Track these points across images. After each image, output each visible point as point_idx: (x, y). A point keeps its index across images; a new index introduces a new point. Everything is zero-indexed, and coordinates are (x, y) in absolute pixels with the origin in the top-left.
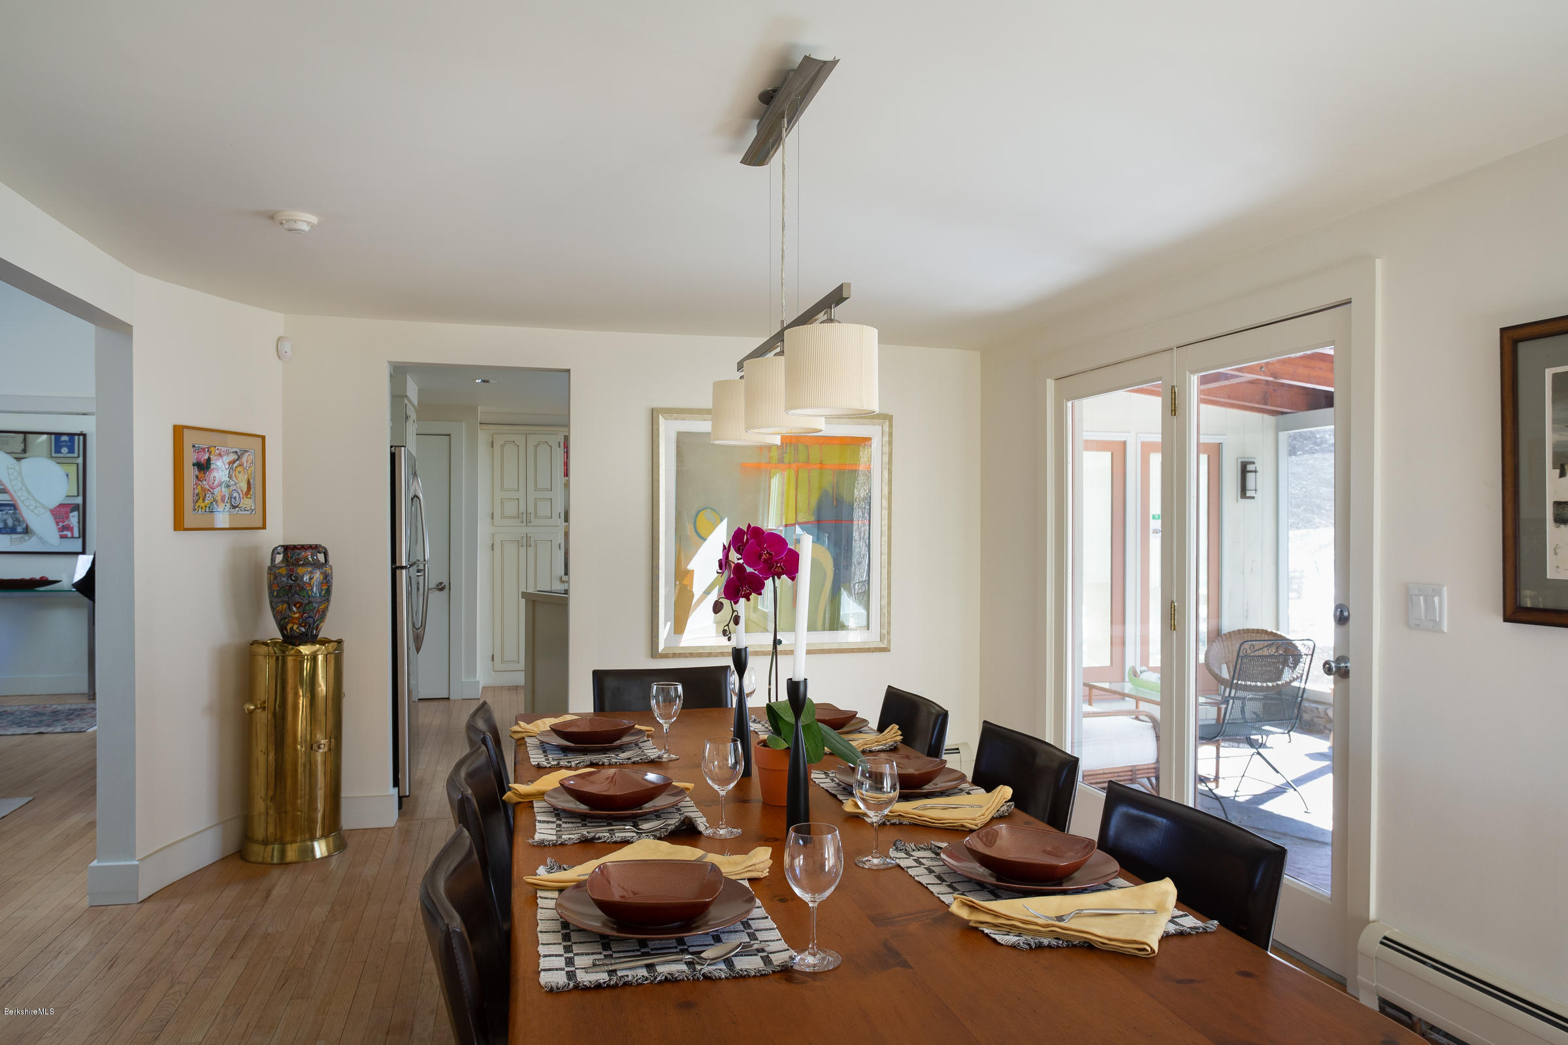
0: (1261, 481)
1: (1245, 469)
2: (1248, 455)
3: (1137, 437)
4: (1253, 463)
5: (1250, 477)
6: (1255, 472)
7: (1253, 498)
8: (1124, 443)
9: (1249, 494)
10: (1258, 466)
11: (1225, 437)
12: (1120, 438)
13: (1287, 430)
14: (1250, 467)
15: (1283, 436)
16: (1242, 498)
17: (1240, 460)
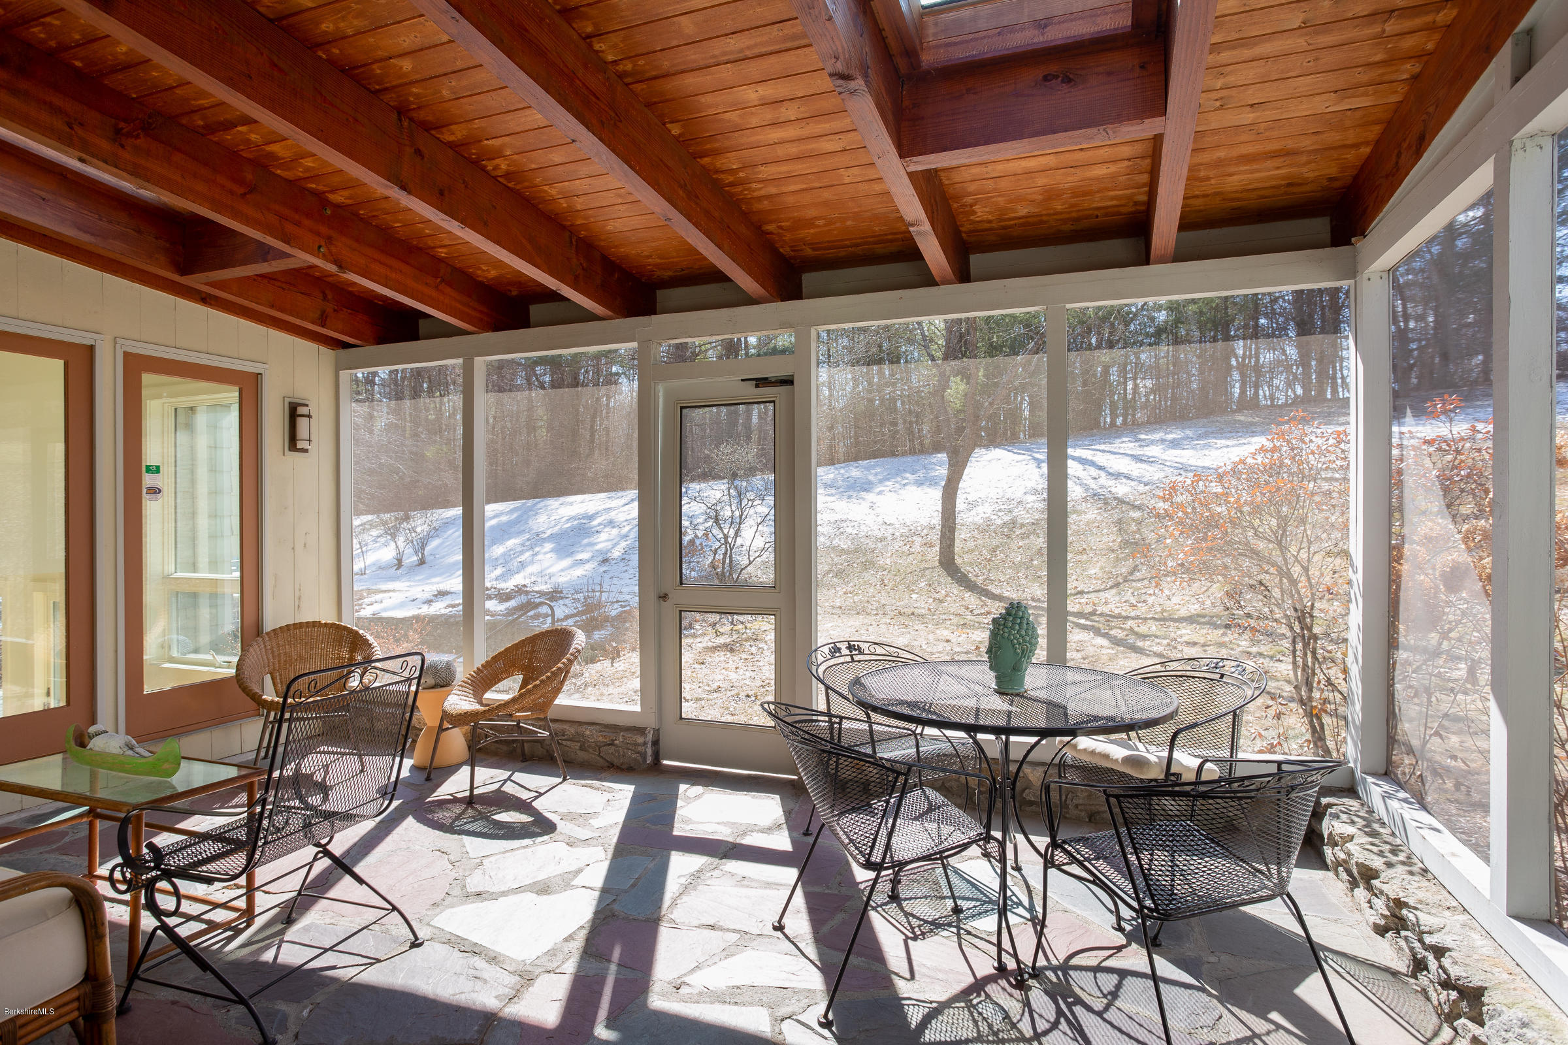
0: (315, 430)
1: (294, 413)
2: (300, 394)
3: (115, 343)
4: (307, 405)
5: (302, 423)
6: (309, 416)
7: (306, 451)
8: (91, 348)
9: (300, 445)
10: (313, 409)
11: (266, 366)
12: (85, 339)
13: (350, 369)
14: (301, 410)
15: (345, 375)
16: (290, 450)
17: (287, 400)
